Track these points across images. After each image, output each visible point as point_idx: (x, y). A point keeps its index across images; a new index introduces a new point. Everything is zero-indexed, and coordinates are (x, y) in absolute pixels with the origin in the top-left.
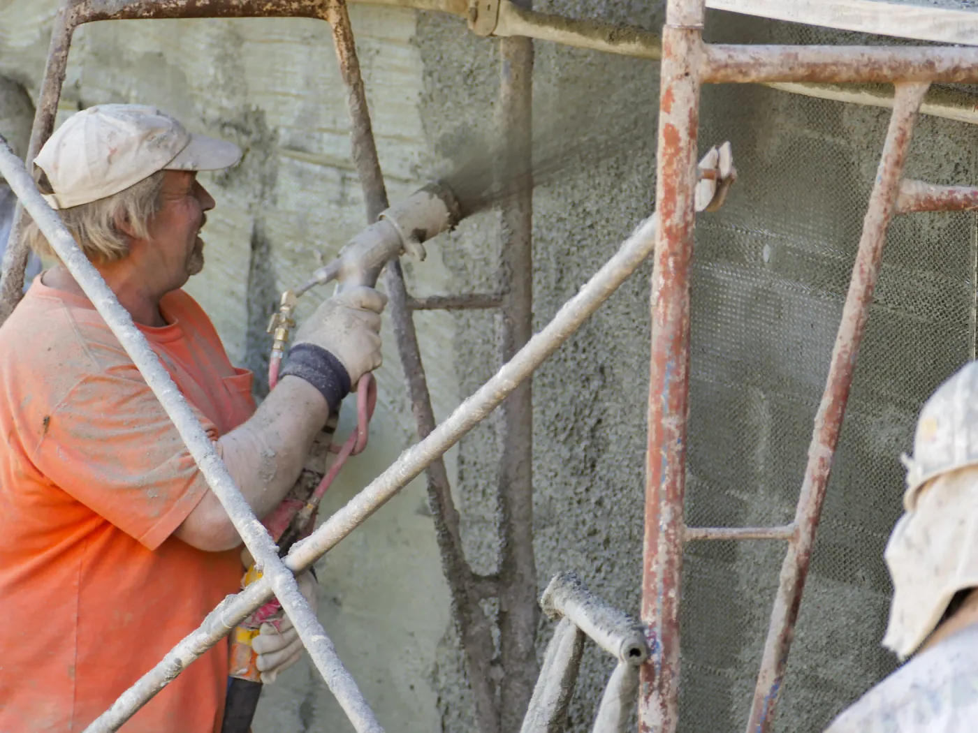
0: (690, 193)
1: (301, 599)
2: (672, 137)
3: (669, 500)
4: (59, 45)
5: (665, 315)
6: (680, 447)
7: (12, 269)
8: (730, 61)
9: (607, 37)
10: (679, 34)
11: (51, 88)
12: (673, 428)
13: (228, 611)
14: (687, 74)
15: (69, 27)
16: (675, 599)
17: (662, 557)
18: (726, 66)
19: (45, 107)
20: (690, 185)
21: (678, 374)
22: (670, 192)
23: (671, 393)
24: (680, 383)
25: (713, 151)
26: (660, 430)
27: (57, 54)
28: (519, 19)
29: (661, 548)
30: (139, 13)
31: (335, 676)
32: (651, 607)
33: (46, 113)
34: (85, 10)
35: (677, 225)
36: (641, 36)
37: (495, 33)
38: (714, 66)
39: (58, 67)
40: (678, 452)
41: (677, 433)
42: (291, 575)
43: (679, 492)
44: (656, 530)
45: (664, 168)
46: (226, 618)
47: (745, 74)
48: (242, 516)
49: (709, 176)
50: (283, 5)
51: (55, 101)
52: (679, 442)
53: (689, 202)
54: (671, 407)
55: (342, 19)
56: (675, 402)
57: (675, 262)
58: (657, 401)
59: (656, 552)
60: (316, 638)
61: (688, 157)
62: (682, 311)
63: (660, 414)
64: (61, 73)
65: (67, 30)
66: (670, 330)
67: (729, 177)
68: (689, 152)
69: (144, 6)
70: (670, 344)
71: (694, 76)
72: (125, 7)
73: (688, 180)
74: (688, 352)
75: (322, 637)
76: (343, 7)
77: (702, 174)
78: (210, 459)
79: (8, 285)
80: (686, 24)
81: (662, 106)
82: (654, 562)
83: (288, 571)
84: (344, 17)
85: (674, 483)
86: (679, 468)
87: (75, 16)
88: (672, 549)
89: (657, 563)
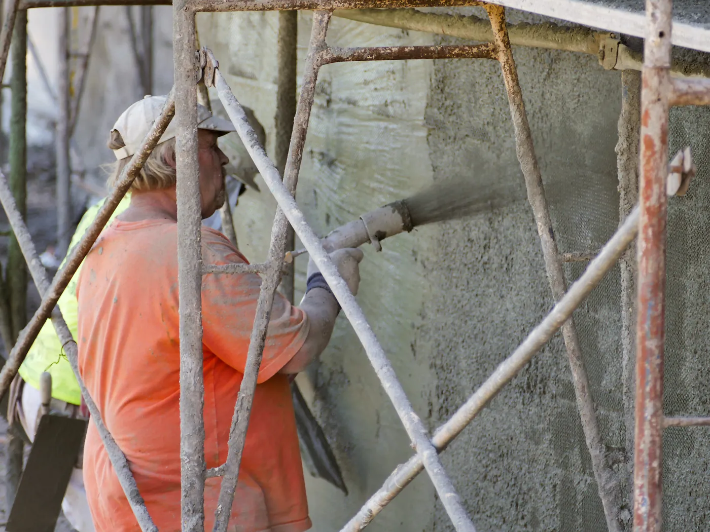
0: (663, 182)
1: (440, 467)
2: (650, 144)
3: (652, 399)
4: (308, 80)
5: (647, 268)
6: (658, 361)
7: (278, 236)
8: (690, 91)
9: (683, 70)
10: (653, 72)
11: (303, 109)
12: (653, 347)
13: (399, 476)
14: (659, 100)
15: (315, 67)
16: (657, 468)
17: (647, 438)
18: (687, 94)
19: (299, 123)
20: (663, 177)
21: (657, 310)
22: (649, 183)
23: (652, 323)
24: (658, 316)
25: (680, 153)
26: (644, 350)
27: (307, 86)
28: (630, 58)
29: (647, 432)
30: (365, 56)
31: (459, 522)
32: (640, 473)
33: (300, 127)
34: (327, 55)
35: (654, 206)
36: (704, 70)
37: (616, 67)
38: (678, 94)
39: (308, 95)
40: (658, 365)
41: (657, 352)
42: (434, 451)
43: (658, 393)
44: (642, 419)
45: (645, 165)
46: (398, 481)
47: (701, 99)
48: (404, 409)
49: (676, 170)
50: (466, 50)
51: (306, 118)
52: (658, 357)
53: (662, 189)
54: (652, 333)
55: (508, 59)
56: (655, 330)
57: (654, 232)
58: (642, 329)
59: (643, 435)
60: (449, 495)
61: (661, 158)
62: (659, 267)
63: (644, 338)
64: (310, 99)
65: (314, 69)
66: (649, 279)
67: (691, 171)
68: (661, 154)
69: (368, 52)
70: (650, 289)
71: (664, 101)
72: (355, 53)
73: (661, 174)
74: (664, 294)
75: (453, 494)
76: (509, 51)
77: (672, 169)
78: (385, 369)
79: (275, 247)
80: (659, 64)
81: (642, 121)
82: (642, 443)
83: (433, 448)
84: (510, 58)
85: (654, 387)
86: (659, 376)
87: (320, 59)
88: (654, 432)
89: (644, 442)
